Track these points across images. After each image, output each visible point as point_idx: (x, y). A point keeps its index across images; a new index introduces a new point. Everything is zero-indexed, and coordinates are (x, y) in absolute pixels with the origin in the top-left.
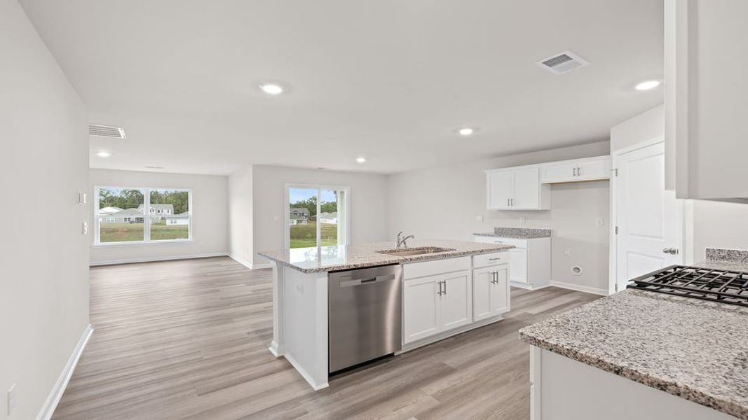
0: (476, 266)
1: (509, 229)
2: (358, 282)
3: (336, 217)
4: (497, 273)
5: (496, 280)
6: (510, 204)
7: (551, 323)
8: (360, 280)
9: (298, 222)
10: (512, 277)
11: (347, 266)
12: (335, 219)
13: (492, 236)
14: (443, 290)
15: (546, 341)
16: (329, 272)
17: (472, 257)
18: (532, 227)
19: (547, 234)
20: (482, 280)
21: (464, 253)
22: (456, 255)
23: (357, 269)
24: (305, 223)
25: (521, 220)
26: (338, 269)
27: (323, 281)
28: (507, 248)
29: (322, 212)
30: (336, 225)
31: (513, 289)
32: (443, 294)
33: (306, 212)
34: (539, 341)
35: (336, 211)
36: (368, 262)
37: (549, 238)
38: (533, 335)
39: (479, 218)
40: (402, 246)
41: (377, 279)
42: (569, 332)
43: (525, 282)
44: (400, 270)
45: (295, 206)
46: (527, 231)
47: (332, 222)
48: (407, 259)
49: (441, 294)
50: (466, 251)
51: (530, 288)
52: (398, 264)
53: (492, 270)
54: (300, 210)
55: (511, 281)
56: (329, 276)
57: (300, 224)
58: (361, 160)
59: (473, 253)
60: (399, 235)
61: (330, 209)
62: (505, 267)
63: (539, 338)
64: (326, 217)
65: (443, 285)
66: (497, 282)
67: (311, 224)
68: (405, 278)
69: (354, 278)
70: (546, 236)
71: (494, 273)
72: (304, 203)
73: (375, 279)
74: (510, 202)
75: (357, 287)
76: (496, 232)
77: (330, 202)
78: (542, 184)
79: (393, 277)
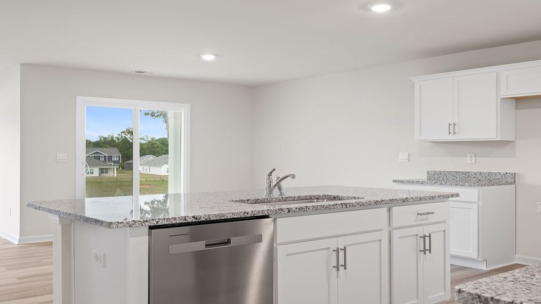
0: (395, 225)
1: (449, 172)
2: (200, 246)
3: (167, 163)
4: (430, 236)
5: (427, 248)
6: (452, 131)
7: (505, 278)
8: (203, 243)
9: (102, 171)
10: (454, 250)
11: (181, 218)
12: (165, 167)
13: (422, 183)
14: (342, 262)
15: (497, 298)
16: (151, 228)
17: (389, 210)
18: (485, 170)
19: (510, 180)
20: (405, 248)
21: (376, 202)
22: (363, 204)
23: (198, 223)
24: (113, 173)
25: (469, 158)
26: (165, 223)
27: (140, 243)
28: (445, 197)
29: (141, 155)
30: (167, 176)
31: (455, 269)
32: (341, 268)
33: (116, 155)
34: (486, 299)
35: (166, 152)
36: (217, 213)
37: (513, 186)
38: (477, 291)
39: (403, 156)
40: (276, 193)
41: (232, 240)
42: (533, 287)
43: (475, 256)
44: (271, 227)
45: (97, 144)
46: (478, 176)
47: (161, 171)
48: (282, 210)
49: (338, 270)
50: (379, 200)
51: (483, 267)
52: (266, 217)
53: (421, 231)
54: (104, 152)
55: (452, 256)
56: (150, 234)
57: (104, 175)
58: (209, 57)
59: (390, 203)
60: (270, 175)
61: (157, 149)
62: (441, 227)
63: (486, 295)
64: (150, 164)
65: (341, 253)
66: (430, 251)
67: (125, 175)
68: (278, 241)
69: (194, 238)
70: (507, 183)
71: (424, 237)
72: (112, 140)
73: (229, 242)
74: (452, 128)
75: (198, 255)
76: (429, 179)
77: (157, 138)
78: (502, 99)
79: (259, 239)
